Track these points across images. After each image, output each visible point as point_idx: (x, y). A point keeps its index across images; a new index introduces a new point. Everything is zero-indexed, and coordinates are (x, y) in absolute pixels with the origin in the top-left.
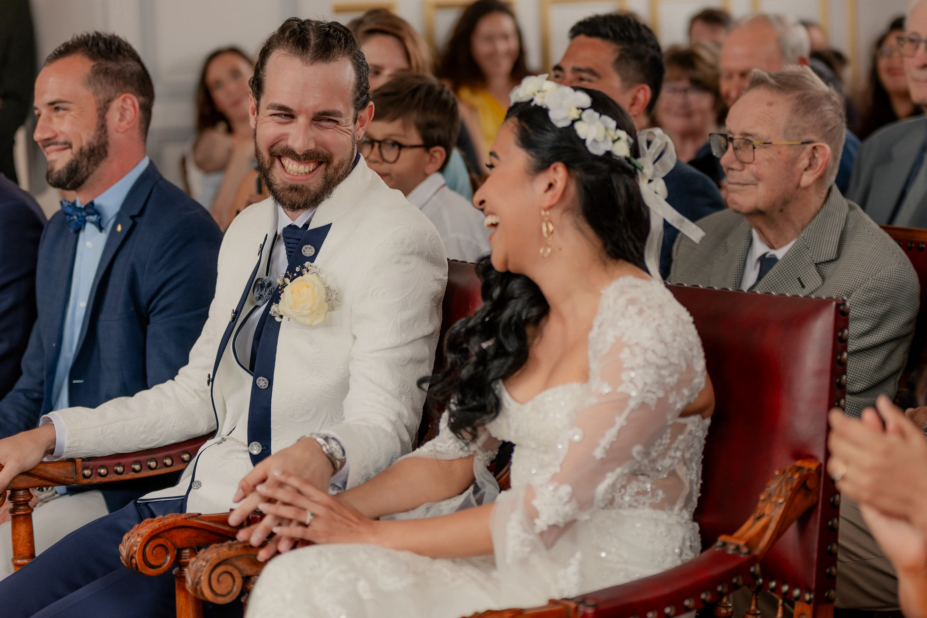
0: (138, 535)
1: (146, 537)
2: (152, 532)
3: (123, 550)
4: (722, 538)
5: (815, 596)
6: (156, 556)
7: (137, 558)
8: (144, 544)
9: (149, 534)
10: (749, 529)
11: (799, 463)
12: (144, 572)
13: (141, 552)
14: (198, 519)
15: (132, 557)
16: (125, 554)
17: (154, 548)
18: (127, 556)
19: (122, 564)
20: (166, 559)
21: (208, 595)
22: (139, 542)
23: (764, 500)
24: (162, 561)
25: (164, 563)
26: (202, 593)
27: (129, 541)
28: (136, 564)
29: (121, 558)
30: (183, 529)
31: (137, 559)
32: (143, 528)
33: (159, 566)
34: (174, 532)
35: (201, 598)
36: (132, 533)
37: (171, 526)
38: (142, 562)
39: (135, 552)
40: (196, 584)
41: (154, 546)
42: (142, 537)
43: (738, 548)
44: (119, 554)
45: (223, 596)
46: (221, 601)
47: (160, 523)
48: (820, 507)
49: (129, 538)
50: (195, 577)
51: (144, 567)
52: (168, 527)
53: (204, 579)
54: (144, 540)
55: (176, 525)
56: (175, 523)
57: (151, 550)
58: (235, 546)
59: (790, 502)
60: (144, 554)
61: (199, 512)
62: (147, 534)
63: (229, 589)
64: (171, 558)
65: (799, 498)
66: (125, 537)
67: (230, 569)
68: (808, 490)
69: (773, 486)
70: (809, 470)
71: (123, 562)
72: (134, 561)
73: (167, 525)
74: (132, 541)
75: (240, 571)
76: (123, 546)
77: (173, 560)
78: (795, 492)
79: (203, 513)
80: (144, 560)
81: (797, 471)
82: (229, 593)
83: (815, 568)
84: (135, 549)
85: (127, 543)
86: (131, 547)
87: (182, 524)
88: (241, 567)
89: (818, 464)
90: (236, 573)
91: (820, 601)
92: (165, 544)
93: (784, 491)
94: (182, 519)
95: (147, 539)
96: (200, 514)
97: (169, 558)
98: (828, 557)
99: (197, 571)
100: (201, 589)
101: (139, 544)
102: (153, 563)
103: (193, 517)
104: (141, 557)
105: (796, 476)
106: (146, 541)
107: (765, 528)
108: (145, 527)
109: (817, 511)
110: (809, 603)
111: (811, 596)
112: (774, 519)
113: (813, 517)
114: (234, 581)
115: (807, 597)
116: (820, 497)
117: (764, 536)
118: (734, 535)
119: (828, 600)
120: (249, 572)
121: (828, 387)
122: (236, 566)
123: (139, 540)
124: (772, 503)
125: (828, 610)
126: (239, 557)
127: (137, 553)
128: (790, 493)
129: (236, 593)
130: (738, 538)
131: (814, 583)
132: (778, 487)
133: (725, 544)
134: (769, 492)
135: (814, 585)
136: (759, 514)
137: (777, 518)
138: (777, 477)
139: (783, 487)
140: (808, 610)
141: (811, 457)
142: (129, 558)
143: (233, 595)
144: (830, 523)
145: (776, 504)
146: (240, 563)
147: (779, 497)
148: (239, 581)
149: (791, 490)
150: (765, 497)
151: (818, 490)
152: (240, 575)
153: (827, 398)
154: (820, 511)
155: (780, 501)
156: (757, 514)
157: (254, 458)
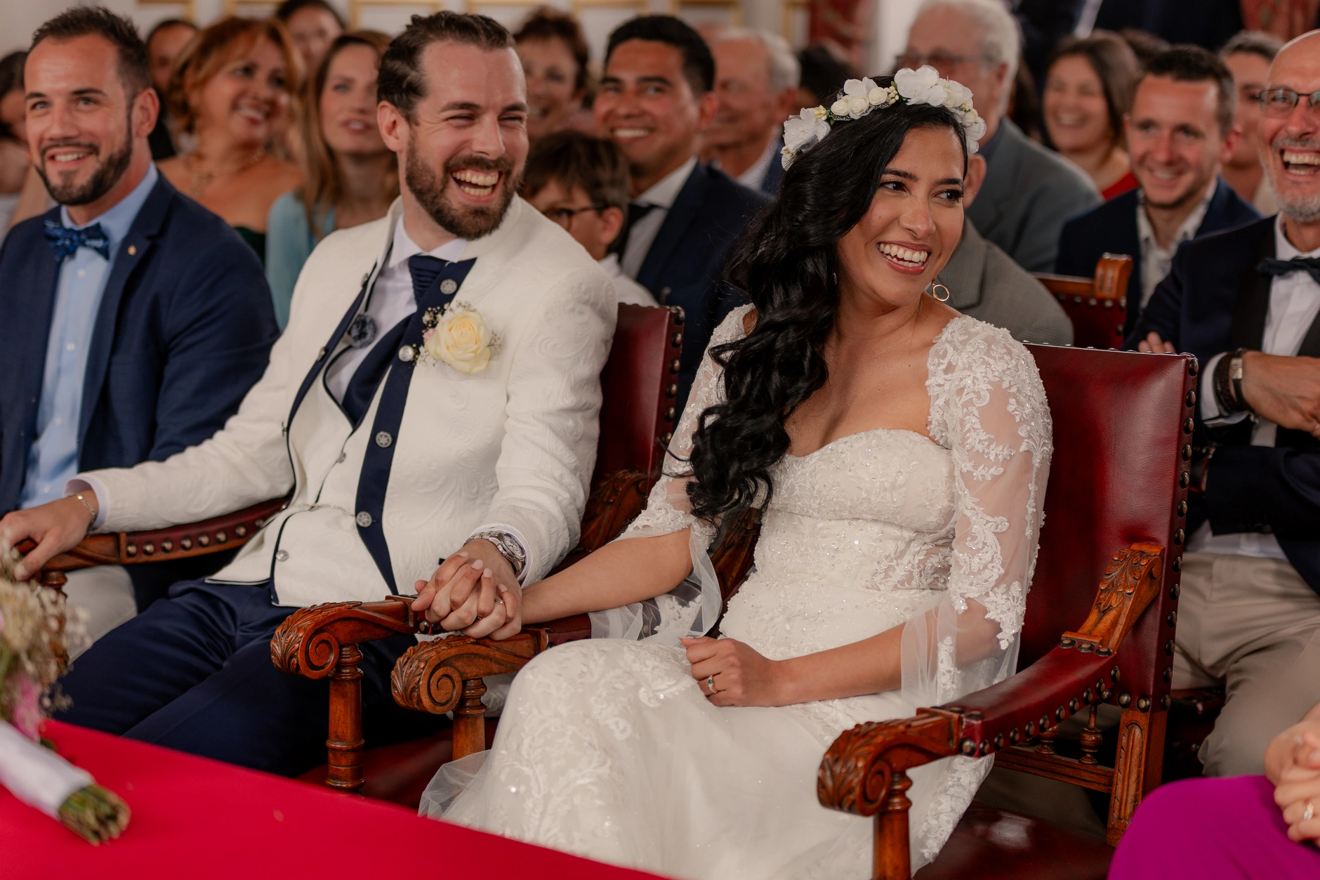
0: (299, 629)
1: (310, 630)
3: (277, 648)
5: (1153, 703)
7: (299, 656)
8: (307, 641)
9: (313, 628)
10: (1097, 624)
13: (304, 649)
15: (292, 656)
16: (279, 652)
17: (318, 646)
18: (284, 654)
22: (301, 637)
27: (286, 636)
28: (297, 664)
31: (299, 659)
36: (289, 627)
38: (304, 662)
39: (298, 649)
41: (317, 642)
42: (305, 630)
43: (1092, 646)
45: (442, 705)
48: (1161, 598)
49: (284, 632)
51: (307, 668)
54: (307, 634)
57: (315, 648)
58: (454, 643)
60: (307, 653)
62: (310, 627)
63: (448, 696)
67: (449, 671)
72: (294, 660)
74: (291, 636)
75: (461, 674)
76: (276, 641)
80: (306, 659)
82: (448, 702)
83: (1153, 671)
84: (297, 646)
85: (283, 639)
86: (290, 643)
88: (460, 669)
90: (456, 677)
95: (310, 635)
101: (301, 640)
104: (304, 656)
107: (1114, 624)
108: (304, 619)
109: (1158, 603)
110: (1144, 710)
111: (1148, 703)
112: (1123, 612)
113: (1152, 610)
114: (454, 686)
115: (1143, 704)
116: (1162, 586)
117: (1113, 632)
118: (1081, 631)
119: (1164, 706)
120: (469, 675)
121: (1174, 459)
122: (456, 668)
123: (301, 635)
124: (1118, 593)
125: (1162, 717)
126: (458, 657)
127: (299, 651)
128: (1139, 581)
129: (456, 700)
130: (1085, 634)
131: (1152, 687)
132: (1121, 574)
133: (1073, 642)
134: (1111, 580)
135: (1152, 690)
136: (1105, 606)
137: (1126, 611)
138: (1116, 562)
139: (1128, 575)
140: (1143, 719)
141: (1152, 540)
142: (288, 658)
143: (452, 704)
144: (1169, 617)
145: (1123, 595)
146: (460, 663)
147: (1126, 587)
148: (458, 686)
149: (1140, 578)
150: (1106, 586)
151: (1161, 579)
152: (460, 679)
153: (1173, 470)
154: (1160, 603)
155: (1128, 592)
156: (1102, 606)
157: (363, 531)
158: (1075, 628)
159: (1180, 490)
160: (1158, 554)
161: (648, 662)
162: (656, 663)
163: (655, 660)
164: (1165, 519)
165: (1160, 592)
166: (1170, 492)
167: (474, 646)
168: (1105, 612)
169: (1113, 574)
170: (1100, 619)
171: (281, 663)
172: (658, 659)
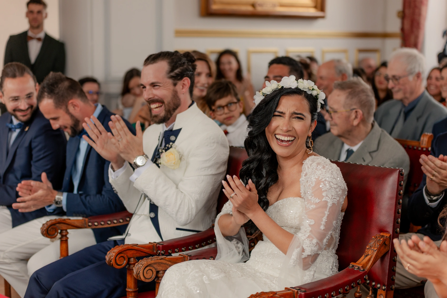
0: (113, 252)
1: (117, 253)
2: (119, 251)
3: (107, 258)
4: (352, 264)
5: (387, 288)
6: (120, 261)
7: (113, 261)
8: (115, 256)
9: (118, 252)
10: (363, 260)
11: (382, 234)
12: (115, 267)
13: (114, 259)
14: (137, 246)
15: (111, 261)
16: (108, 259)
17: (120, 258)
18: (109, 260)
19: (106, 263)
20: (124, 262)
21: (142, 278)
22: (114, 255)
23: (368, 249)
24: (122, 263)
25: (123, 264)
26: (140, 278)
27: (110, 254)
28: (112, 264)
29: (106, 261)
30: (131, 250)
31: (113, 262)
32: (115, 250)
33: (121, 265)
34: (128, 251)
35: (140, 279)
36: (111, 252)
37: (127, 249)
38: (115, 263)
39: (112, 259)
40: (138, 274)
41: (119, 257)
42: (115, 253)
43: (359, 268)
44: (105, 259)
45: (148, 279)
46: (147, 281)
47: (122, 248)
48: (390, 252)
49: (110, 253)
50: (137, 271)
51: (115, 265)
52: (125, 249)
53: (141, 272)
54: (116, 254)
55: (128, 249)
56: (128, 248)
57: (118, 259)
58: (154, 259)
59: (379, 250)
60: (115, 260)
61: (137, 243)
62: (117, 252)
63: (151, 276)
64: (126, 262)
65: (382, 248)
66: (108, 253)
67: (151, 268)
68: (386, 245)
69: (372, 243)
70: (387, 237)
71: (107, 263)
72: (111, 262)
73: (125, 248)
74: (111, 255)
75: (156, 269)
76: (107, 256)
77: (126, 263)
78: (381, 246)
79: (139, 244)
80: (115, 262)
81: (382, 237)
82: (150, 278)
83: (387, 276)
84: (112, 258)
85: (109, 255)
86: (110, 257)
87: (131, 248)
88: (156, 267)
89: (390, 234)
90: (154, 270)
91: (389, 289)
92: (124, 256)
93: (376, 245)
94: (131, 246)
95: (117, 254)
96: (137, 244)
97: (125, 262)
98: (392, 272)
99: (138, 269)
100: (140, 276)
101: (114, 256)
102: (119, 264)
103: (135, 245)
104: (114, 261)
105: (382, 239)
106: (116, 255)
107: (369, 260)
108: (116, 249)
109: (389, 253)
110: (384, 290)
111: (385, 287)
112: (373, 256)
113: (387, 256)
114: (153, 273)
115: (384, 288)
116: (390, 248)
117: (369, 263)
118: (357, 262)
119: (392, 289)
120: (159, 270)
121: (394, 204)
122: (154, 267)
123: (114, 254)
124: (372, 250)
125: (392, 293)
126: (155, 263)
127: (113, 260)
128: (379, 246)
129: (153, 278)
130: (358, 264)
131: (386, 282)
132: (374, 243)
133: (353, 266)
134: (370, 245)
135: (386, 283)
136: (367, 254)
137: (374, 256)
138: (373, 239)
139: (376, 244)
140: (384, 293)
141: (387, 232)
142: (110, 261)
143: (152, 279)
144: (393, 258)
145: (373, 251)
146: (156, 266)
147: (374, 248)
148: (155, 273)
149: (379, 245)
150: (368, 247)
151: (390, 245)
152: (155, 271)
153: (394, 208)
154: (390, 253)
155: (375, 249)
156: (366, 254)
157: (152, 219)
158: (355, 261)
159: (397, 215)
160: (388, 237)
161: (210, 268)
162: (213, 268)
163: (213, 267)
164: (391, 225)
165: (389, 250)
166: (393, 215)
167: (161, 260)
168: (366, 256)
169: (371, 243)
170: (365, 258)
171: (108, 263)
172: (214, 267)
